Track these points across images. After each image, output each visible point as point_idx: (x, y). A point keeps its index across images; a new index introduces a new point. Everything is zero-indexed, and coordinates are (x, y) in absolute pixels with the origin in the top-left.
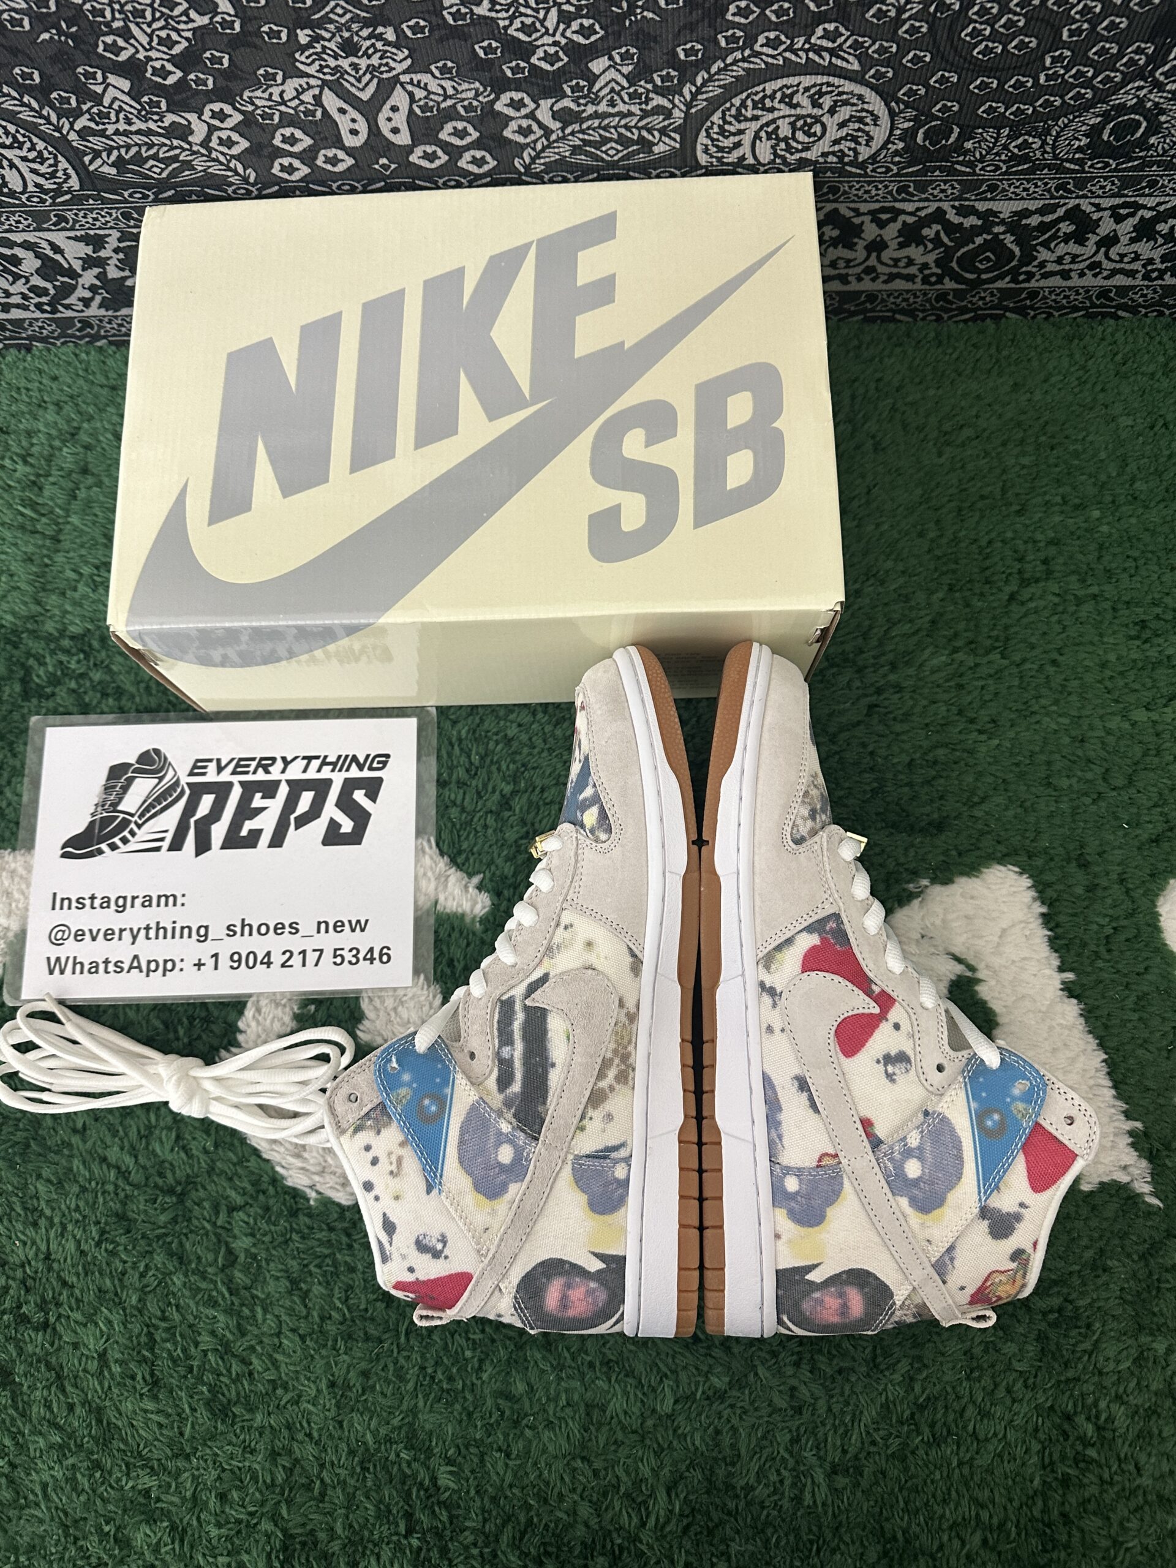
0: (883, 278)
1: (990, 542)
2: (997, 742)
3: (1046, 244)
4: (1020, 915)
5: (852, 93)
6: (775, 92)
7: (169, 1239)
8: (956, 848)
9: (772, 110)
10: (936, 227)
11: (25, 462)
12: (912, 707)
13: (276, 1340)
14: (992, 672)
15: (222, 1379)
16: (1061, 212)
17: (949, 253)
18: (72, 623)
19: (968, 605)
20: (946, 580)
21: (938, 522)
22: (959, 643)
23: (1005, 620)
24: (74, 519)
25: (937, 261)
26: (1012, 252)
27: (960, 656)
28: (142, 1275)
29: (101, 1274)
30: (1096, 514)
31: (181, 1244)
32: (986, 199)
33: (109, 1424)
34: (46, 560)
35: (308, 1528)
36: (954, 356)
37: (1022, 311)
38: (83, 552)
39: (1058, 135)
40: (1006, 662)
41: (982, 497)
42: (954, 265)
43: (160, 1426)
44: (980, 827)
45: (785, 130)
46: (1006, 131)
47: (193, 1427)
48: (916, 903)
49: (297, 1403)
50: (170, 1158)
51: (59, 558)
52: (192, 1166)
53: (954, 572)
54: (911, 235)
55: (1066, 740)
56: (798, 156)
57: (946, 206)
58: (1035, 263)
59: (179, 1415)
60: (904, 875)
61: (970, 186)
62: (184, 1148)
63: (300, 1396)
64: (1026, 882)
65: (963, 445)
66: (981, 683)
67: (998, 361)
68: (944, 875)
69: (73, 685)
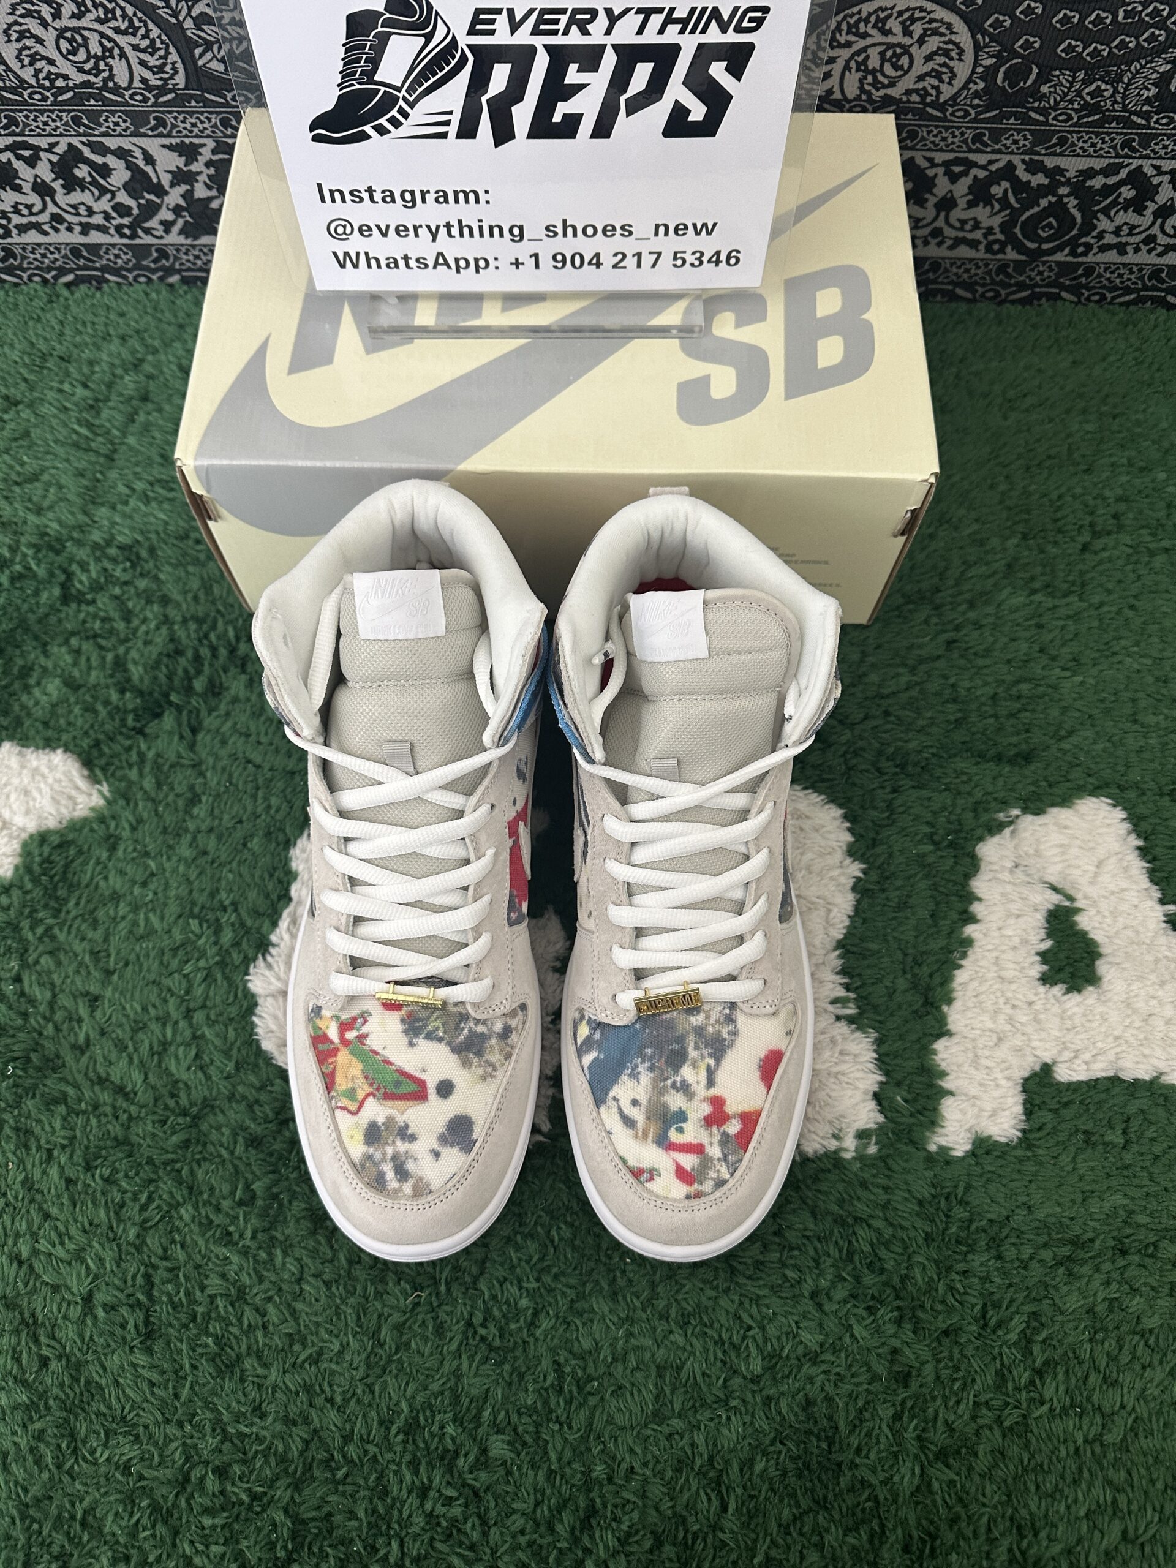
0: (949, 242)
1: (1060, 497)
2: (1080, 679)
3: (1106, 211)
4: (1116, 847)
5: (941, 21)
6: (870, 14)
7: (178, 1166)
8: (1045, 779)
9: (865, 36)
10: (1005, 184)
11: (85, 386)
12: (994, 643)
13: (297, 1288)
14: (1071, 613)
15: (231, 1329)
16: (1123, 174)
17: (1015, 214)
18: (120, 533)
19: (1042, 551)
20: (1020, 528)
21: (1007, 477)
22: (1037, 585)
23: (1080, 566)
24: (131, 440)
25: (1001, 225)
26: (1074, 218)
27: (1038, 597)
28: (144, 1208)
29: (94, 1203)
30: (1162, 476)
31: (192, 1172)
32: (1055, 154)
33: (88, 1383)
34: (99, 476)
35: (325, 1510)
36: (1015, 334)
37: (1075, 290)
38: (138, 469)
39: (1129, 84)
40: (1084, 605)
41: (1049, 457)
42: (1017, 230)
43: (152, 1384)
44: (1069, 758)
45: (874, 62)
46: (1081, 75)
47: (192, 1388)
48: (1007, 831)
49: (316, 1362)
50: (184, 1076)
51: (113, 474)
52: (210, 1089)
53: (1026, 521)
54: (980, 194)
55: (1150, 679)
56: (882, 92)
57: (1016, 160)
58: (1094, 233)
59: (176, 1372)
60: (993, 804)
61: (1041, 138)
62: (201, 1068)
63: (320, 1354)
64: (1120, 814)
65: (1027, 410)
66: (1062, 623)
67: (1057, 340)
68: (1036, 805)
69: (117, 591)
